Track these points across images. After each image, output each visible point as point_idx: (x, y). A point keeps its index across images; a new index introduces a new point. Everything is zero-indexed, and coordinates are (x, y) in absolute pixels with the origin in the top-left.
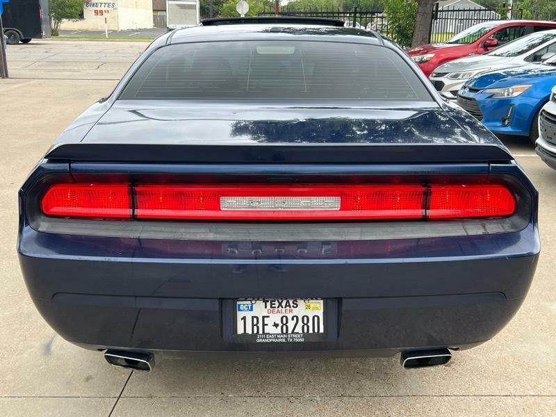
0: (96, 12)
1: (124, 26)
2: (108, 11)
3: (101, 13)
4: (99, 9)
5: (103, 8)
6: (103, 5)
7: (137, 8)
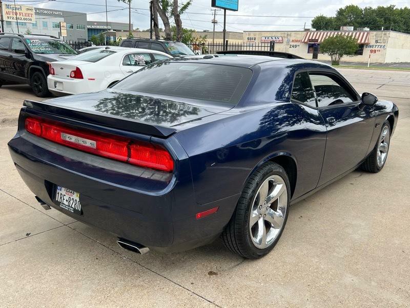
0: (371, 51)
1: (388, 60)
2: (380, 51)
3: (375, 51)
4: (373, 49)
5: (376, 49)
6: (377, 46)
7: (402, 48)
